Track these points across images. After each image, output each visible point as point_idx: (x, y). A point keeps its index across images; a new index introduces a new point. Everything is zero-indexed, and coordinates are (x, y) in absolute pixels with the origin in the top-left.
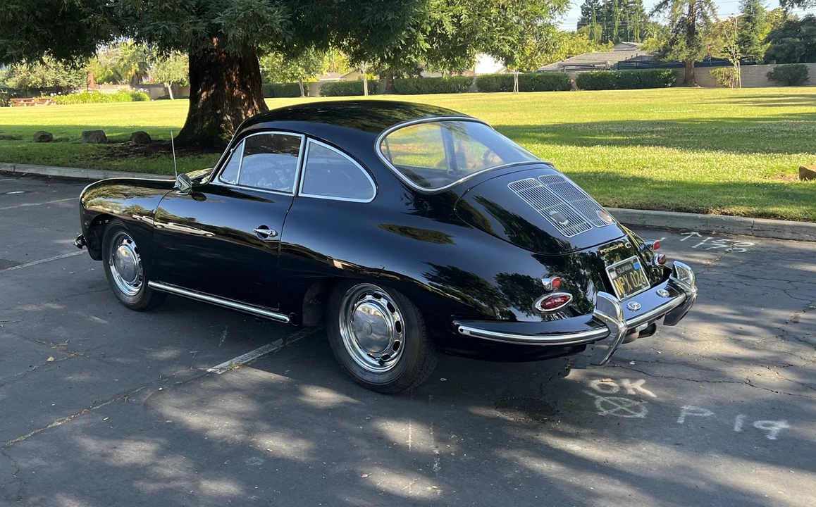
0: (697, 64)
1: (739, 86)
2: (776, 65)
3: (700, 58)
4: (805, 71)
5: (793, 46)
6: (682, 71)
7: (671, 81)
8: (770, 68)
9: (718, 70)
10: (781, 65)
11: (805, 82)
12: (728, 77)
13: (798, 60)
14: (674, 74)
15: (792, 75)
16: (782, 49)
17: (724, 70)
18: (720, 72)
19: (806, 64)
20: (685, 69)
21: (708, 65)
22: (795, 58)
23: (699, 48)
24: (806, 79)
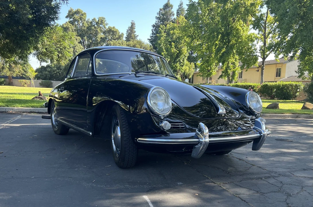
0: (13, 78)
1: (34, 86)
2: (42, 81)
3: (15, 75)
4: (52, 83)
5: (46, 75)
6: (7, 80)
7: (4, 83)
8: (40, 81)
9: (22, 80)
10: (43, 81)
11: (52, 87)
12: (25, 84)
13: (48, 79)
14: (5, 81)
15: (48, 84)
16: (43, 76)
17: (24, 80)
18: (22, 81)
19: (52, 81)
20: (8, 79)
21: (18, 78)
22: (47, 79)
23: (14, 72)
24: (52, 86)
